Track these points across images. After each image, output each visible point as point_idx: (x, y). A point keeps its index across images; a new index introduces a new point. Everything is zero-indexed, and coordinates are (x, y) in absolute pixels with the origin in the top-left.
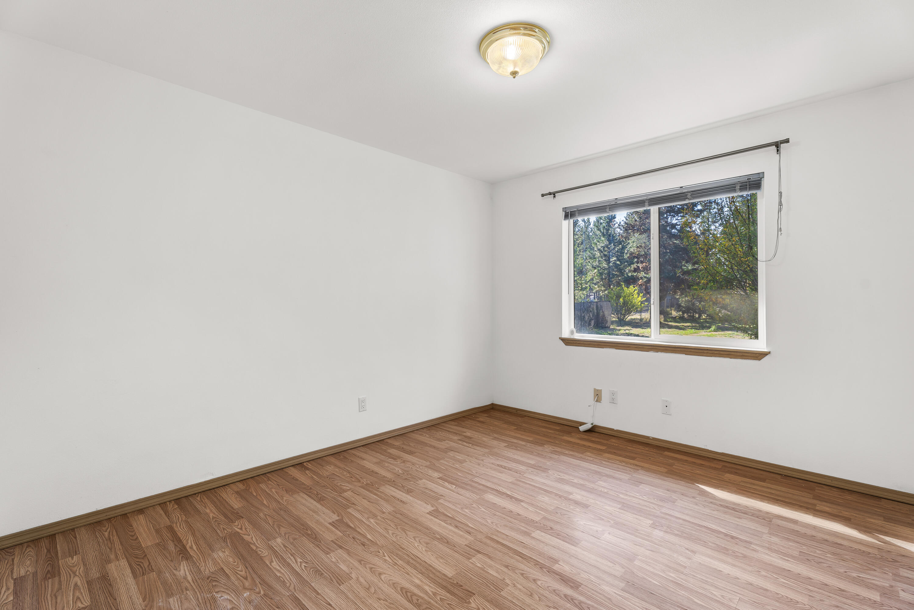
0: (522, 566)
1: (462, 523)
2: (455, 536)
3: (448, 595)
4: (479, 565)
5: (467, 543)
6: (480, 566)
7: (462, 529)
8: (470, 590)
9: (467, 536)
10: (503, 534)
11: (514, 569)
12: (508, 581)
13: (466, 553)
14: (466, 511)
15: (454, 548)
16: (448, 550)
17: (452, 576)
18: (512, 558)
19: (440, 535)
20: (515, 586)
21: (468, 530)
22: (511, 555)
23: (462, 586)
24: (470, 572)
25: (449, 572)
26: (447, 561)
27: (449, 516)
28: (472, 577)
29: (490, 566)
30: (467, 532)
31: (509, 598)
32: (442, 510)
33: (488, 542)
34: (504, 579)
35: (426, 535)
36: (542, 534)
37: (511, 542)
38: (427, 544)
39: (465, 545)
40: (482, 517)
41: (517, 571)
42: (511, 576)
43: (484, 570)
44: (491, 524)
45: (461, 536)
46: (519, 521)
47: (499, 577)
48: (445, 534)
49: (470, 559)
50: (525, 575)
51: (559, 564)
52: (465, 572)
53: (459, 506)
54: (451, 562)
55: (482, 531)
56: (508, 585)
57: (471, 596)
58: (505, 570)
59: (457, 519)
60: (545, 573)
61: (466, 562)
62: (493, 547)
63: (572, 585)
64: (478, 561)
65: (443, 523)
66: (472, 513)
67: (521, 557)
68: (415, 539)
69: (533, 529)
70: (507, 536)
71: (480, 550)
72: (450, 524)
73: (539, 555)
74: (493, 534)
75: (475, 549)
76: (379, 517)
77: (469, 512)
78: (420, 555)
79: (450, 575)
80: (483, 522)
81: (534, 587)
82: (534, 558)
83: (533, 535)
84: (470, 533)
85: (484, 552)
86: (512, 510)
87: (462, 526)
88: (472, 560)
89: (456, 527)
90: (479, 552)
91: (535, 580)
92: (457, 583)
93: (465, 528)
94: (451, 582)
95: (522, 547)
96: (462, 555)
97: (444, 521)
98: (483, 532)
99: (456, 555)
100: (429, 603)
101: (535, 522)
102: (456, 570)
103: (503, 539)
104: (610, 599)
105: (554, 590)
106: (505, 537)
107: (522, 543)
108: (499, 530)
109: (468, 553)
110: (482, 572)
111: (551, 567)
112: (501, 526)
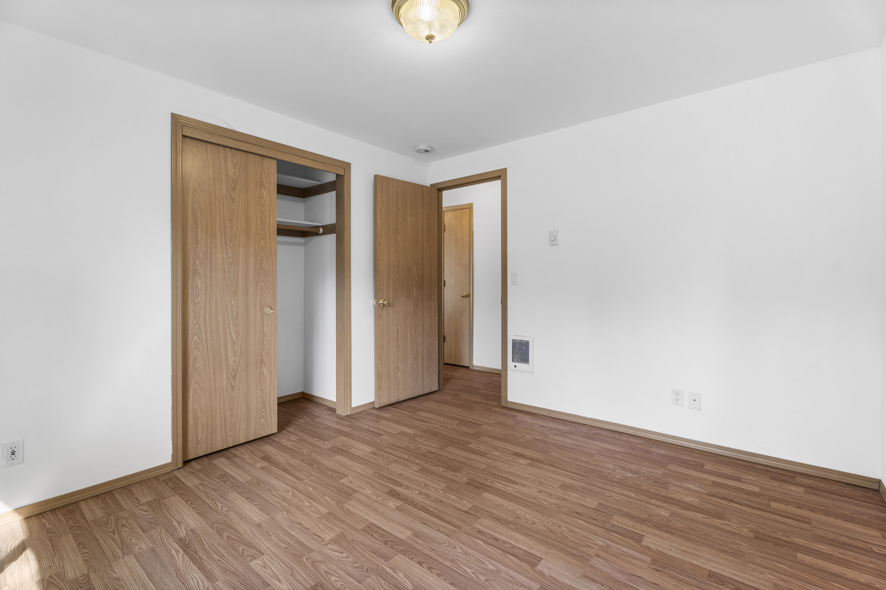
0: (428, 503)
1: (491, 545)
2: (494, 528)
3: (483, 482)
4: (465, 501)
5: (480, 521)
6: (463, 501)
7: (488, 536)
8: (469, 486)
9: (482, 528)
10: (442, 533)
11: (436, 500)
12: (441, 492)
13: (478, 511)
14: (491, 567)
15: (491, 515)
16: (495, 512)
17: (484, 493)
18: (436, 509)
19: (509, 527)
20: (436, 489)
21: (483, 535)
22: (436, 511)
23: (475, 487)
24: (471, 496)
25: (486, 495)
26: (493, 503)
27: (511, 555)
28: (469, 493)
29: (455, 501)
30: (482, 533)
31: (441, 483)
32: (525, 565)
33: (458, 523)
34: (444, 493)
35: (524, 527)
36: (400, 535)
37: (434, 523)
38: (518, 517)
39: (480, 518)
40: (469, 556)
41: (433, 499)
42: (438, 495)
43: (459, 498)
44: (457, 546)
45: (487, 527)
46: (422, 553)
47: (448, 494)
48: (505, 529)
49: (473, 505)
50: (427, 497)
51: (396, 506)
52: (475, 496)
53: (504, 575)
54: (489, 502)
55: (467, 536)
56: (442, 490)
57: (467, 482)
58: (443, 499)
59: (499, 551)
60: (410, 499)
61: (476, 503)
62: (454, 517)
63: (394, 493)
64: (466, 504)
65: (514, 543)
66: (483, 563)
67: (428, 510)
68: (533, 521)
69: (409, 541)
70: (438, 531)
71: (465, 514)
72: (504, 542)
73: (411, 512)
74: (454, 531)
75: (470, 514)
76: (597, 548)
77: (487, 565)
78: (519, 507)
79: (486, 493)
80: (466, 548)
81: (422, 490)
82: (416, 510)
83: (409, 533)
84: (479, 531)
85: (461, 512)
86: (428, 571)
87: (490, 541)
88: (472, 505)
89: (496, 539)
90: (466, 512)
91: (421, 494)
92: (479, 489)
93: (485, 538)
94: (484, 489)
95: (425, 519)
96: (481, 509)
97: (513, 547)
98: (465, 534)
99: (485, 508)
100: (494, 478)
101: (402, 552)
102: (483, 497)
103: (443, 527)
104: (372, 486)
105: (408, 488)
106: (441, 529)
107: (424, 524)
108: (447, 537)
109: (476, 510)
110: (462, 497)
111: (404, 504)
112: (445, 543)
